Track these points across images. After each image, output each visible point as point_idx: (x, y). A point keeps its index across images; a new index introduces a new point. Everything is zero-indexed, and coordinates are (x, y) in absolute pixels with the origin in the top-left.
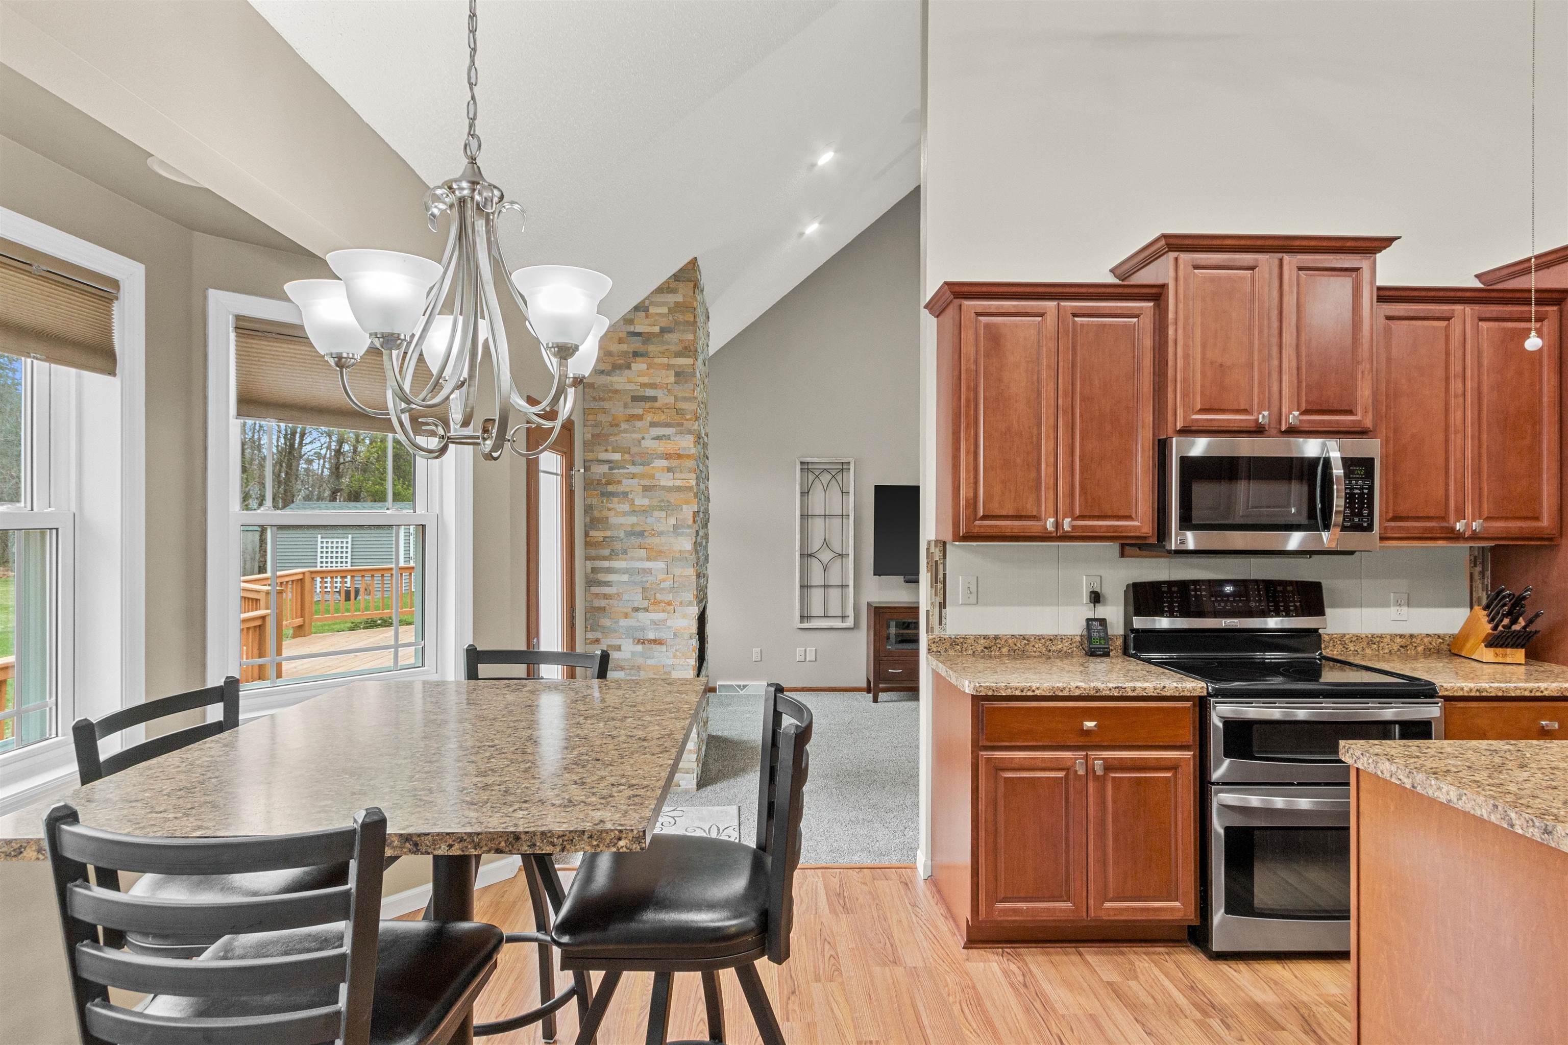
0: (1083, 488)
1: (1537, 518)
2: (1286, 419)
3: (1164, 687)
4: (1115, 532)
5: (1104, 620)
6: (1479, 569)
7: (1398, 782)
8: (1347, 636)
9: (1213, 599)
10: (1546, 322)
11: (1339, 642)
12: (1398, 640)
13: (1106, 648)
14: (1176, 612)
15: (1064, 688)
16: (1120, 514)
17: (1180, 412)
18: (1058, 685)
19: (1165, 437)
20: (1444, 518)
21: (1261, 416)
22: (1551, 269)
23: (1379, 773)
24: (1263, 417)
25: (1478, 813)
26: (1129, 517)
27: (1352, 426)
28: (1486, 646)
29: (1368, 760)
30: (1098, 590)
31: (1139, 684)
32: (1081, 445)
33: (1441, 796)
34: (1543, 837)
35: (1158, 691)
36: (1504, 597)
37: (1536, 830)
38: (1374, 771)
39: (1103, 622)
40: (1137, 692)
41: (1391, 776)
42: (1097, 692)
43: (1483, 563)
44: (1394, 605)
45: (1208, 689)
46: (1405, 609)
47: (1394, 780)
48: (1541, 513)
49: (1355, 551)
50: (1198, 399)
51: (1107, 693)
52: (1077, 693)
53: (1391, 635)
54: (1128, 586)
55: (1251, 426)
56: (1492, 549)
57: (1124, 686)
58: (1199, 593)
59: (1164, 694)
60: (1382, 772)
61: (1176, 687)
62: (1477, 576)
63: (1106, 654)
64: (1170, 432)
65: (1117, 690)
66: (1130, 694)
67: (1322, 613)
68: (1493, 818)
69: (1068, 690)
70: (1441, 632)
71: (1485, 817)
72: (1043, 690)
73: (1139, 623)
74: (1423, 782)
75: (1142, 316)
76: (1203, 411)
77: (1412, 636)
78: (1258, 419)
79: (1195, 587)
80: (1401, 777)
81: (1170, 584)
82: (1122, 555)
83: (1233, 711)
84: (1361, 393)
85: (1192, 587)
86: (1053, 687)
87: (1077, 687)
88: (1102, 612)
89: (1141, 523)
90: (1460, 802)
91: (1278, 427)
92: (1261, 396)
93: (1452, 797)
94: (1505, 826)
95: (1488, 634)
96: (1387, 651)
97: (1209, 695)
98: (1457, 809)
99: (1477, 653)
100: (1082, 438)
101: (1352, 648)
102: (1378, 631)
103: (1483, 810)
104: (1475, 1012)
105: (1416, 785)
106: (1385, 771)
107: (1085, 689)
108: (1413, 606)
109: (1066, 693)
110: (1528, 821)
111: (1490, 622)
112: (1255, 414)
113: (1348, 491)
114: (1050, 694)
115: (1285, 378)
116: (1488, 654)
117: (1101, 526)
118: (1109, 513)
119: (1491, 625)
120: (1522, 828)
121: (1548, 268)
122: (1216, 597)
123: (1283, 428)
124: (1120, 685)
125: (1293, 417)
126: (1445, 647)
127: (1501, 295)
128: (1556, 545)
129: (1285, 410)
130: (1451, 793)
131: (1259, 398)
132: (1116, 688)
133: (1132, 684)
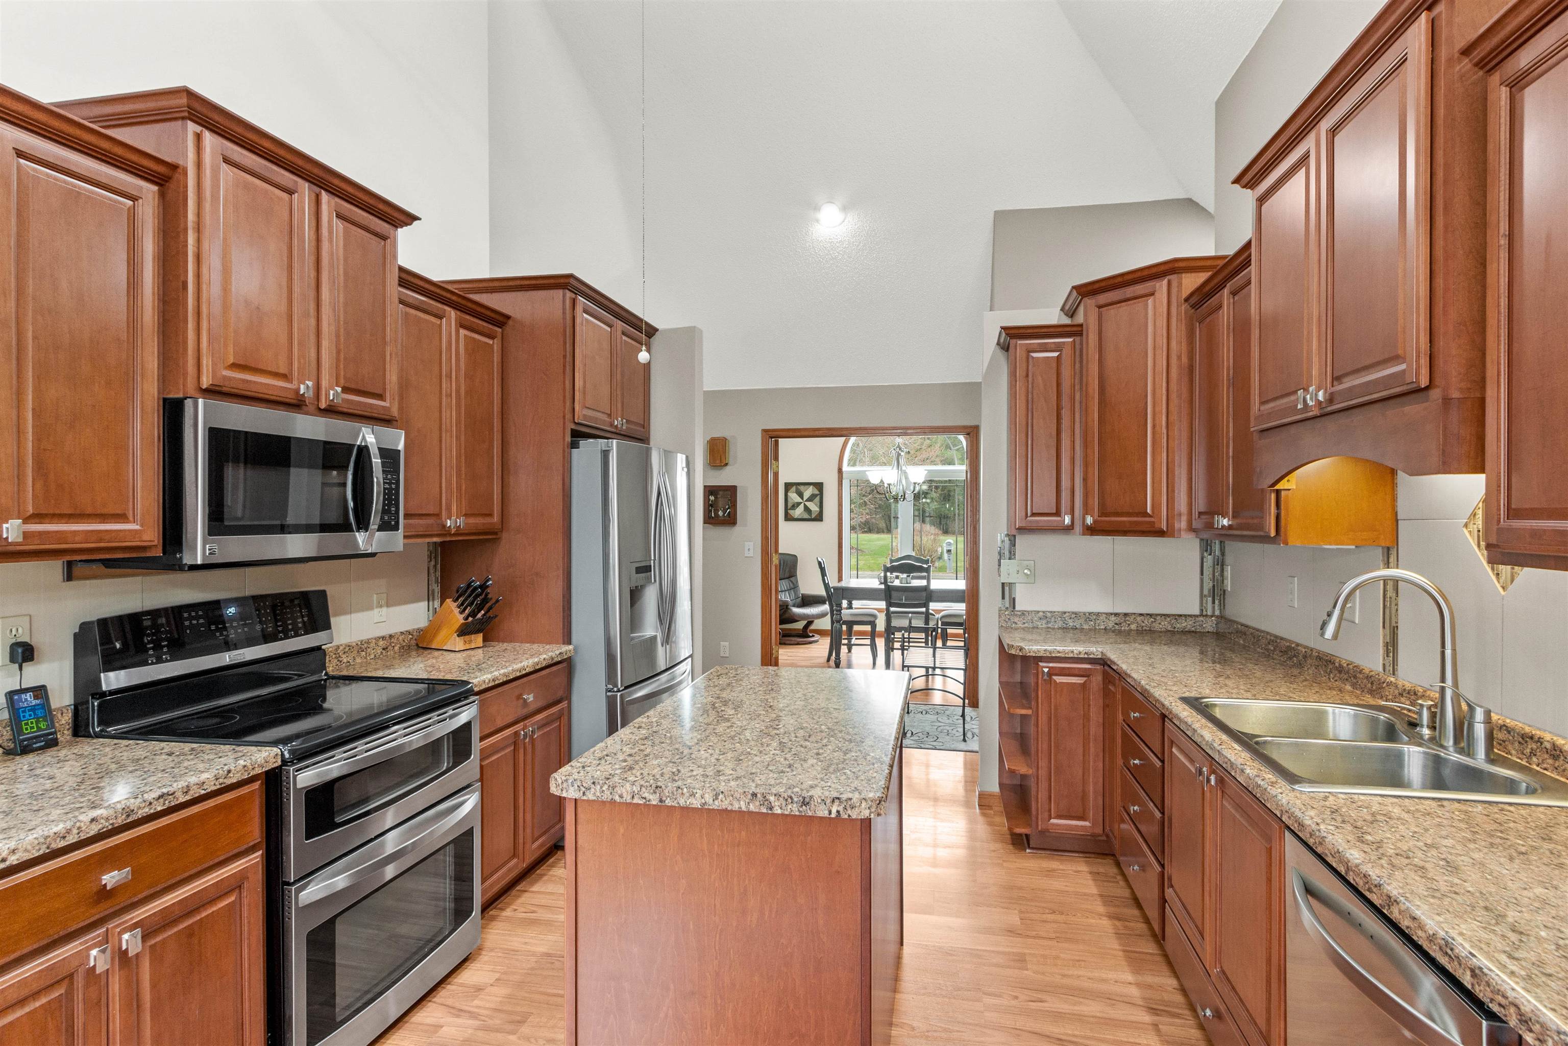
0: (39, 465)
1: (490, 515)
2: (326, 394)
3: (229, 771)
4: (101, 541)
5: (43, 688)
6: (433, 563)
7: (641, 802)
8: (341, 648)
9: (213, 627)
10: (495, 341)
11: (334, 656)
12: (381, 643)
13: (51, 734)
14: (165, 653)
15: (69, 831)
16: (105, 511)
17: (206, 362)
18: (55, 829)
19: (181, 395)
20: (438, 515)
21: (302, 386)
22: (493, 294)
23: (617, 798)
24: (305, 388)
25: (736, 807)
26: (121, 517)
27: (382, 412)
28: (458, 636)
29: (601, 787)
30: (26, 639)
31: (193, 780)
32: (37, 391)
33: (695, 802)
34: (801, 809)
35: (221, 780)
36: (476, 588)
37: (795, 805)
38: (611, 797)
39: (40, 691)
40: (191, 792)
41: (633, 797)
42: (128, 816)
43: (436, 558)
44: (377, 608)
45: (283, 755)
46: (385, 609)
47: (636, 801)
48: (493, 511)
49: (376, 553)
50: (231, 350)
51: (147, 811)
52: (94, 830)
53: (375, 639)
54: (84, 626)
55: (290, 397)
56: (442, 544)
57: (171, 790)
58: (194, 622)
59: (229, 782)
60: (621, 796)
61: (245, 766)
62: (432, 571)
63: (52, 743)
64: (191, 390)
65: (161, 800)
66: (182, 799)
67: (327, 626)
68: (752, 807)
69: (75, 831)
70: (409, 628)
71: (744, 808)
72: (26, 850)
73: (113, 680)
74: (673, 793)
75: (140, 201)
76: (235, 366)
77: (391, 636)
78: (299, 389)
79: (190, 614)
80: (646, 795)
81: (154, 614)
82: (69, 577)
83: (318, 775)
84: (389, 377)
85: (186, 615)
86: (46, 838)
87: (93, 820)
88: (33, 675)
89: (142, 525)
90: (716, 802)
91: (316, 403)
92: (302, 361)
93: (707, 800)
94: (765, 811)
95: (462, 624)
96: (372, 656)
97: (284, 762)
98: (713, 809)
99: (449, 643)
100: (38, 378)
101: (345, 661)
102: (365, 637)
103: (742, 803)
104: (719, 1002)
105: (664, 799)
106: (625, 795)
107: (107, 819)
108: (392, 606)
109: (72, 839)
110: (786, 800)
111: (461, 613)
112: (295, 382)
113: (387, 486)
114: (41, 852)
115: (325, 343)
116: (459, 643)
117: (75, 533)
118: (89, 511)
119: (463, 616)
120: (781, 808)
121: (491, 293)
122: (216, 624)
123: (323, 405)
124: (165, 790)
125: (333, 394)
126: (413, 642)
127: (473, 306)
128: (499, 538)
129: (324, 383)
130: (707, 796)
131: (299, 362)
132: (160, 797)
133: (182, 784)
